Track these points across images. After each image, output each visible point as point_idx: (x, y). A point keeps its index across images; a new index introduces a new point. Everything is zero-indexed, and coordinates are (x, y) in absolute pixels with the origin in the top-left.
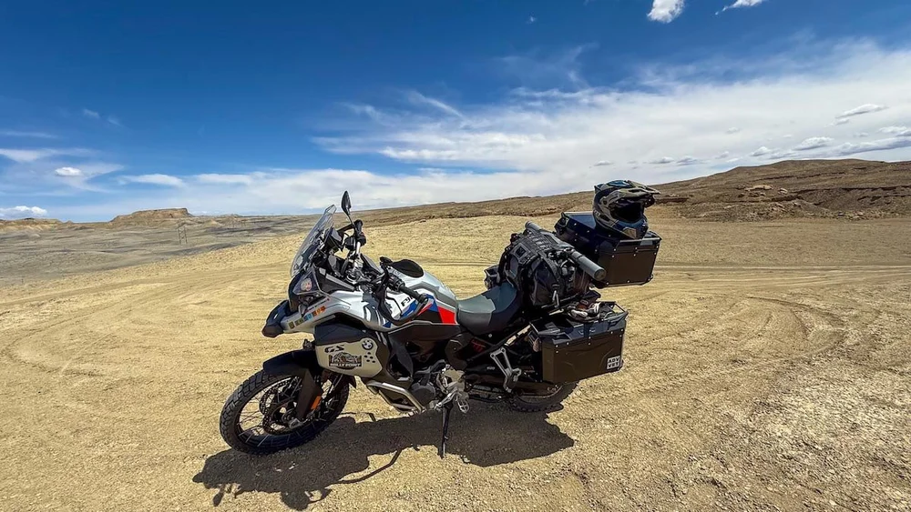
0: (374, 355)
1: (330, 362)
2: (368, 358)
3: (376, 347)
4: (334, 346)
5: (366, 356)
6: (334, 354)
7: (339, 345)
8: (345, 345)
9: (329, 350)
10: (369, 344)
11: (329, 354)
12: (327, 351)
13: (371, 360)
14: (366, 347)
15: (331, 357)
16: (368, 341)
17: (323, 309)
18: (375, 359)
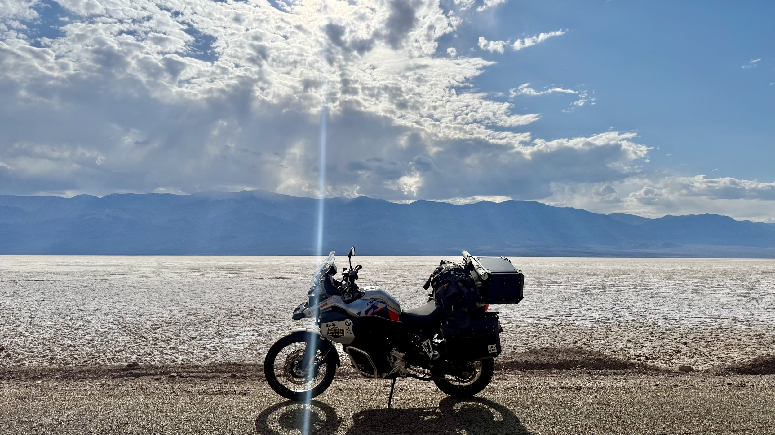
0: (351, 329)
1: (328, 333)
2: (348, 331)
3: (352, 324)
4: (331, 323)
5: (347, 330)
6: (330, 328)
7: (333, 322)
8: (337, 323)
9: (328, 325)
10: (349, 322)
11: (328, 328)
12: (327, 326)
13: (349, 332)
14: (347, 324)
15: (329, 329)
16: (349, 321)
17: (326, 304)
18: (352, 331)
